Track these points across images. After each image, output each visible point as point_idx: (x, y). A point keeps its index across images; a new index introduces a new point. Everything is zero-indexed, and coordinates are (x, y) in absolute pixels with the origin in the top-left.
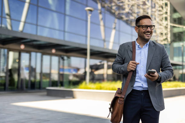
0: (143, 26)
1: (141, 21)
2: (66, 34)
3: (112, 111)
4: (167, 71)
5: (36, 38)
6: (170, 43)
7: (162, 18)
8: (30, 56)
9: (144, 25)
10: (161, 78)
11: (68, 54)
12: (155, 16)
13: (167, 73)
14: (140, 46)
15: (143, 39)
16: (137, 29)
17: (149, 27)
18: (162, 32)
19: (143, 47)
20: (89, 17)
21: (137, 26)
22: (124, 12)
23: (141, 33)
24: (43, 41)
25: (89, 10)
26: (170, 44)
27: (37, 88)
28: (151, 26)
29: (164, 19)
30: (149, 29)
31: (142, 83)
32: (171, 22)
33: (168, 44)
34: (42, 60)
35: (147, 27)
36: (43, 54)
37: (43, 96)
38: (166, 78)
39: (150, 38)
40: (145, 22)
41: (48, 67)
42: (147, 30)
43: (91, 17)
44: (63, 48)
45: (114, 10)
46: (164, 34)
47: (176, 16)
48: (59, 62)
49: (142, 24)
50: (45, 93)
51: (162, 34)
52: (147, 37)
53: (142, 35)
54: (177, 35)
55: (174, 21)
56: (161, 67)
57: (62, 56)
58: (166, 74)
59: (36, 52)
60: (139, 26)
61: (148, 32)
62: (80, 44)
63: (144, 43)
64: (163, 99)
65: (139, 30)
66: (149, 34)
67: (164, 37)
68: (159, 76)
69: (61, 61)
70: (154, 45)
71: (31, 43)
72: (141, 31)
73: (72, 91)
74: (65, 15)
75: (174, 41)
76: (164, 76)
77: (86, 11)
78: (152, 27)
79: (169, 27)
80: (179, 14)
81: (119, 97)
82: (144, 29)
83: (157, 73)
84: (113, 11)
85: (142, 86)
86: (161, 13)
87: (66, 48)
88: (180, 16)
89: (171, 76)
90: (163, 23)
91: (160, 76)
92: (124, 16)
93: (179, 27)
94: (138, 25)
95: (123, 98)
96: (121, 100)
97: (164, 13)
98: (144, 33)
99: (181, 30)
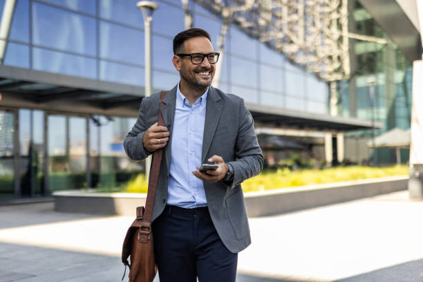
0: (191, 56)
1: (186, 44)
2: (103, 64)
3: (130, 263)
4: (248, 159)
5: (25, 77)
6: (347, 77)
7: (331, 21)
8: (17, 118)
9: (193, 52)
10: (233, 175)
11: (109, 111)
12: (314, 18)
13: (247, 162)
14: (187, 102)
15: (193, 85)
16: (178, 61)
17: (206, 58)
18: (331, 54)
19: (193, 105)
20: (147, 24)
21: (178, 55)
22: (243, 9)
23: (188, 73)
24: (44, 83)
25: (146, 7)
26: (349, 81)
27: (36, 193)
28: (210, 56)
29: (335, 23)
30: (206, 63)
31: (193, 192)
32: (350, 31)
33: (345, 81)
34: (46, 128)
35: (202, 56)
36: (49, 112)
37: (45, 211)
38: (244, 175)
39: (211, 82)
40: (196, 45)
41: (63, 142)
42: (203, 65)
43: (151, 24)
44: (94, 97)
45: (218, 5)
46: (335, 58)
47: (360, 15)
48: (88, 130)
49: (190, 50)
50: (51, 205)
51: (330, 57)
52: (202, 81)
53: (190, 75)
54: (364, 59)
55: (358, 27)
56: (236, 148)
57: (96, 117)
58: (245, 165)
59: (32, 109)
60: (182, 56)
61: (205, 69)
62: (132, 87)
63: (196, 94)
64: (247, 222)
65: (183, 66)
66: (207, 73)
67: (336, 65)
68: (229, 171)
69: (93, 127)
70: (220, 98)
71: (16, 89)
72: (187, 68)
73: (111, 199)
74: (98, 19)
75: (357, 72)
76: (242, 171)
77: (138, 8)
78: (213, 57)
79: (346, 41)
80: (368, 11)
81: (139, 228)
82: (195, 62)
83: (225, 162)
84: (217, 8)
85: (192, 200)
86: (327, 10)
87: (102, 96)
88: (368, 16)
89: (257, 169)
90: (332, 34)
91: (231, 169)
92: (241, 19)
93: (366, 42)
94: (180, 52)
95: (149, 228)
96: (144, 234)
97: (334, 11)
98: (196, 71)
99: (371, 48)
